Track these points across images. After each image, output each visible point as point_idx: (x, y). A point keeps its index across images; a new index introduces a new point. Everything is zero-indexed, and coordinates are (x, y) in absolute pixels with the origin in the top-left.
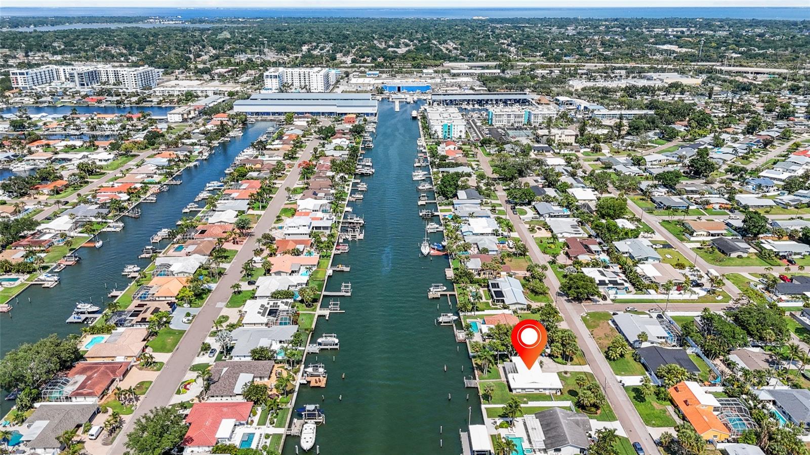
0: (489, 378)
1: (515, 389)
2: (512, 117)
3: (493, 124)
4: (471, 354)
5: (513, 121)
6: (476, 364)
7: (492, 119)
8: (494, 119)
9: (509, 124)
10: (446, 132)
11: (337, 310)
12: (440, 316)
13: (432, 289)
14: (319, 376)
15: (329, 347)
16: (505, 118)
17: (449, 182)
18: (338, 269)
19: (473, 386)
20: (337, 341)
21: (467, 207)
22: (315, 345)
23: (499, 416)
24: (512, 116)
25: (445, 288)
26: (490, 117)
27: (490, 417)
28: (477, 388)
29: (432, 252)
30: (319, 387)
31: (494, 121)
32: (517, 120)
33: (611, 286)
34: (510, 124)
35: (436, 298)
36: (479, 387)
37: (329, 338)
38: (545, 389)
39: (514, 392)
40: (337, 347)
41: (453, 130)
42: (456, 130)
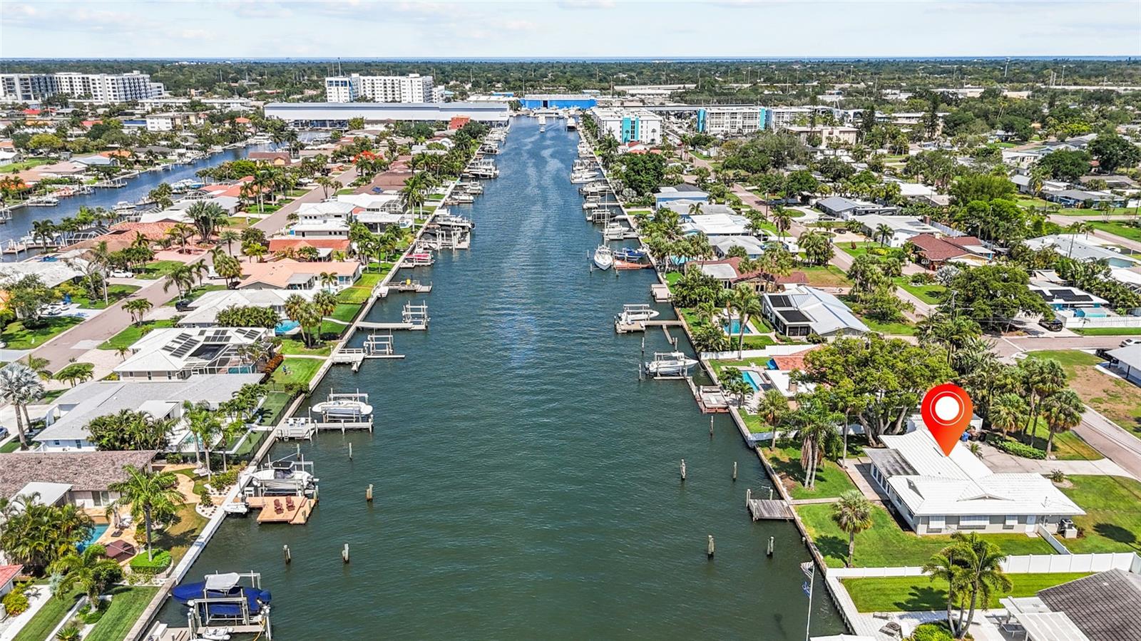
0: (824, 493)
1: (927, 519)
2: (739, 119)
3: (707, 130)
4: (751, 437)
5: (741, 125)
6: (774, 460)
7: (704, 121)
8: (708, 121)
9: (733, 131)
10: (627, 132)
11: (385, 353)
12: (652, 359)
13: (624, 316)
14: (292, 493)
15: (342, 425)
16: (726, 119)
17: (645, 162)
18: (403, 288)
19: (778, 515)
20: (367, 409)
21: (681, 203)
22: (303, 420)
23: (900, 606)
24: (738, 116)
25: (656, 313)
26: (701, 119)
27: (868, 610)
28: (793, 521)
29: (618, 263)
30: (285, 522)
31: (708, 125)
32: (748, 122)
33: (1061, 301)
34: (736, 130)
35: (636, 332)
36: (798, 519)
37: (345, 402)
38: (1023, 519)
39: (922, 530)
40: (368, 425)
41: (640, 129)
42: (644, 129)
